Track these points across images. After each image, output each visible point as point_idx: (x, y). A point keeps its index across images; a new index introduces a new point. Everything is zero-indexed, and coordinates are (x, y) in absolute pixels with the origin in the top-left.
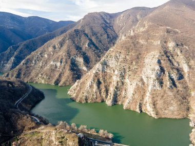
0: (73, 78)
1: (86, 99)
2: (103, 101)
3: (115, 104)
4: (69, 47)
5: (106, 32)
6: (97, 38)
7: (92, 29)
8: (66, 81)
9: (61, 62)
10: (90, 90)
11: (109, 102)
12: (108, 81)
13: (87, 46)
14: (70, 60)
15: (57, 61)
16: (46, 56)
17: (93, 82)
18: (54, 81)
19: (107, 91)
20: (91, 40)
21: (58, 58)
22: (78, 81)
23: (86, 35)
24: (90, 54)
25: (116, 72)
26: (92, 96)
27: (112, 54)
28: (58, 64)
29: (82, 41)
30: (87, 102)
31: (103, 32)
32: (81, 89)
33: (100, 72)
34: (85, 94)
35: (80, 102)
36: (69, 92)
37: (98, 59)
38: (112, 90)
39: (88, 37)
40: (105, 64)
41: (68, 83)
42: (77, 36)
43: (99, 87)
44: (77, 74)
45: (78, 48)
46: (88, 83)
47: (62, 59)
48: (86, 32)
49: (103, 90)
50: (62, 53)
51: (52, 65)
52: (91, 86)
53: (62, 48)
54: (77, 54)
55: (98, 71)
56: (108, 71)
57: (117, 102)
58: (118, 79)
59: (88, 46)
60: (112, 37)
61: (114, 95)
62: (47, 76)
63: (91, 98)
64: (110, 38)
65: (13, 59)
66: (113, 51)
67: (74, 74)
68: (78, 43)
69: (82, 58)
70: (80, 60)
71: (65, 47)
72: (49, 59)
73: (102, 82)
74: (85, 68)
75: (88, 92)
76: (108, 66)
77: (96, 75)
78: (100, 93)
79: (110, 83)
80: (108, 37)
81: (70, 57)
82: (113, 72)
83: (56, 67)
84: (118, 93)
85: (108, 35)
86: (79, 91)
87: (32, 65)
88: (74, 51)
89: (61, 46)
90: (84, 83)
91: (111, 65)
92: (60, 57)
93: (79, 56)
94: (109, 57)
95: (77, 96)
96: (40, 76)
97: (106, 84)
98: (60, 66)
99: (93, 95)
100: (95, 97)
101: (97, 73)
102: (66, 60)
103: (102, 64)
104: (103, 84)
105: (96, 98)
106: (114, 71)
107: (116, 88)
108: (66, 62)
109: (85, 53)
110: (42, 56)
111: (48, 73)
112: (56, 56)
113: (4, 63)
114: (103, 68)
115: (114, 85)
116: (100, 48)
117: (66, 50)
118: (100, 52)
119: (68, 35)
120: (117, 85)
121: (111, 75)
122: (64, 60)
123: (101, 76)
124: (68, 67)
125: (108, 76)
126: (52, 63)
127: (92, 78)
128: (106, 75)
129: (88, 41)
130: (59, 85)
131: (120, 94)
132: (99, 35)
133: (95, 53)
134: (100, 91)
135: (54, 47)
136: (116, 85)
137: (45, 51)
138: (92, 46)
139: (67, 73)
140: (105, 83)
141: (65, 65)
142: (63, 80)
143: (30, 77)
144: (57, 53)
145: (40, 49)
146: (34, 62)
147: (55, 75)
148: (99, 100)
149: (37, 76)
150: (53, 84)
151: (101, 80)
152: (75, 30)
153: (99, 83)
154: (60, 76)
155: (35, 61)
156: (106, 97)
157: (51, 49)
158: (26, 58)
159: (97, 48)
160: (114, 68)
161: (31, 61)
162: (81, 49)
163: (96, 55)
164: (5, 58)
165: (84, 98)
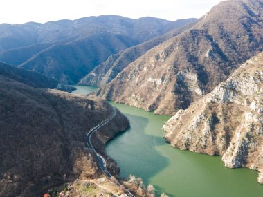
0: (176, 104)
1: (187, 145)
2: (217, 154)
3: (240, 167)
4: (177, 56)
5: (249, 31)
6: (229, 41)
7: (221, 27)
8: (166, 107)
9: (163, 79)
10: (196, 131)
11: (228, 159)
12: (233, 120)
13: (207, 55)
14: (175, 77)
15: (158, 78)
16: (145, 69)
17: (203, 117)
18: (149, 105)
19: (228, 138)
20: (216, 46)
21: (160, 73)
22: (180, 111)
23: (210, 38)
24: (211, 69)
25: (253, 106)
26: (197, 141)
27: (248, 71)
28: (159, 82)
29: (201, 48)
30: (188, 149)
31: (242, 32)
32: (181, 125)
33: (220, 103)
34: (186, 136)
35: (177, 147)
36: (164, 126)
37: (225, 76)
38: (238, 137)
39: (212, 40)
40: (232, 89)
41: (167, 112)
42: (194, 39)
43: (212, 128)
44: (184, 99)
45: (192, 59)
46: (195, 119)
47: (164, 75)
48: (210, 33)
49: (221, 134)
50: (166, 66)
51: (150, 83)
52: (199, 125)
53: (167, 58)
54: (188, 69)
55: (215, 100)
56: (237, 102)
57: (245, 163)
58: (256, 120)
59: (210, 55)
60: (259, 39)
61: (241, 148)
62: (142, 96)
63: (195, 144)
64: (256, 40)
65: (110, 70)
66: (252, 65)
67: (179, 99)
68: (193, 51)
69: (196, 75)
70: (193, 78)
71: (172, 58)
72: (148, 73)
73: (221, 119)
74: (198, 91)
75: (192, 133)
76: (236, 92)
77: (212, 106)
78: (214, 139)
79: (238, 123)
80: (251, 40)
81: (177, 71)
82: (246, 104)
83: (155, 86)
84: (252, 146)
85: (251, 36)
86: (178, 129)
87: (127, 80)
88: (184, 63)
89: (167, 55)
90: (188, 116)
91: (243, 92)
92: (163, 72)
93: (191, 70)
94: (242, 75)
95: (174, 136)
96: (133, 96)
97: (228, 124)
98: (161, 85)
99: (200, 140)
100: (203, 143)
101: (213, 102)
102: (171, 76)
103: (225, 88)
104: (222, 123)
105: (205, 146)
106: (249, 103)
107: (248, 136)
108: (170, 80)
109: (203, 67)
110: (140, 70)
111: (144, 94)
112: (158, 69)
113: (102, 76)
114: (227, 94)
115: (243, 129)
116: (230, 59)
117: (173, 62)
118: (230, 64)
119: (179, 39)
120: (252, 130)
121: (242, 109)
122: (167, 77)
123: (220, 108)
124: (171, 88)
125: (234, 111)
126: (150, 79)
127: (202, 111)
128: (230, 109)
129: (211, 48)
130: (155, 112)
131: (256, 150)
132: (233, 36)
133: (221, 67)
134: (215, 134)
135: (157, 57)
136: (248, 130)
137: (145, 62)
138: (216, 55)
139: (170, 96)
140: (226, 122)
141: (167, 84)
142: (161, 106)
143: (122, 97)
144: (160, 65)
145: (139, 60)
146: (129, 76)
147: (151, 97)
148: (210, 151)
149: (130, 95)
150: (147, 110)
151: (219, 115)
152: (191, 31)
153: (214, 121)
154: (158, 99)
155: (131, 75)
156: (225, 148)
157: (152, 60)
158: (122, 71)
159: (224, 58)
160: (251, 98)
161: (127, 76)
162: (196, 59)
163: (222, 71)
164: (103, 69)
165: (184, 141)
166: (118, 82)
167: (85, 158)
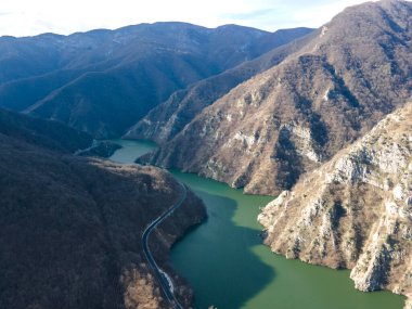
0: (278, 178)
1: (297, 250)
2: (342, 266)
3: (378, 289)
4: (279, 100)
5: (391, 57)
6: (360, 74)
7: (347, 51)
8: (262, 182)
9: (257, 136)
10: (310, 228)
11: (360, 277)
12: (367, 212)
13: (326, 98)
14: (277, 132)
15: (249, 133)
16: (229, 118)
17: (321, 207)
18: (236, 178)
19: (359, 240)
20: (339, 81)
21: (252, 125)
22: (284, 193)
23: (329, 69)
24: (332, 119)
25: (397, 192)
26: (312, 245)
28: (251, 140)
29: (316, 85)
30: (297, 258)
31: (380, 59)
32: (287, 217)
33: (347, 184)
34: (295, 236)
35: (280, 253)
36: (260, 217)
38: (375, 242)
39: (333, 72)
40: (364, 161)
41: (264, 190)
42: (305, 71)
43: (335, 224)
44: (289, 169)
45: (303, 103)
46: (308, 208)
47: (260, 129)
48: (331, 60)
49: (348, 235)
50: (262, 115)
51: (237, 141)
52: (314, 218)
53: (264, 102)
54: (296, 120)
55: (340, 179)
56: (373, 182)
57: (386, 283)
58: (402, 215)
59: (331, 96)
60: (406, 70)
61: (380, 260)
62: (224, 164)
63: (308, 250)
64: (402, 72)
65: (174, 117)
66: (397, 125)
67: (282, 169)
68: (303, 90)
69: (308, 130)
70: (303, 134)
71: (271, 102)
72: (234, 125)
73: (349, 210)
74: (312, 156)
75: (303, 232)
76: (371, 167)
77: (334, 188)
78: (338, 243)
79: (375, 217)
80: (394, 71)
81: (278, 124)
82: (386, 187)
83: (246, 146)
84: (396, 256)
85: (394, 65)
86: (283, 223)
87: (202, 135)
88: (290, 111)
89: (264, 97)
90: (296, 203)
91: (383, 167)
92: (257, 124)
93: (301, 123)
95: (276, 234)
96: (211, 161)
97: (359, 219)
98: (254, 146)
99: (317, 243)
100: (321, 249)
101: (337, 183)
102: (269, 131)
103: (354, 160)
104: (351, 217)
105: (324, 254)
106: (391, 185)
107: (391, 240)
108: (269, 137)
109: (319, 117)
110: (221, 119)
111: (228, 158)
112: (249, 120)
113: (160, 125)
114: (357, 171)
115: (383, 228)
117: (273, 108)
118: (361, 112)
119: (282, 71)
120: (396, 231)
121: (380, 194)
122: (264, 133)
123: (346, 193)
124: (270, 150)
125: (369, 197)
126: (237, 136)
127: (319, 196)
128: (362, 194)
129: (331, 85)
130: (246, 190)
131: (402, 262)
132: (366, 66)
133: (347, 117)
134: (339, 235)
135: (248, 100)
136: (390, 231)
137: (229, 107)
138: (341, 97)
139: (267, 164)
140: (355, 215)
141: (263, 144)
142: (255, 179)
143: (194, 162)
144: (252, 112)
145: (220, 103)
146: (204, 130)
147: (240, 165)
148: (331, 261)
149: (206, 160)
150: (233, 186)
151: (346, 203)
152: (301, 58)
153: (338, 213)
154: (250, 168)
155: (208, 127)
156: (355, 257)
157: (240, 103)
158: (193, 121)
159: (353, 102)
160: (394, 178)
161: (201, 128)
162: (309, 104)
163: (348, 123)
164: (163, 115)
165: (291, 245)
166: (187, 138)
167: (142, 282)
